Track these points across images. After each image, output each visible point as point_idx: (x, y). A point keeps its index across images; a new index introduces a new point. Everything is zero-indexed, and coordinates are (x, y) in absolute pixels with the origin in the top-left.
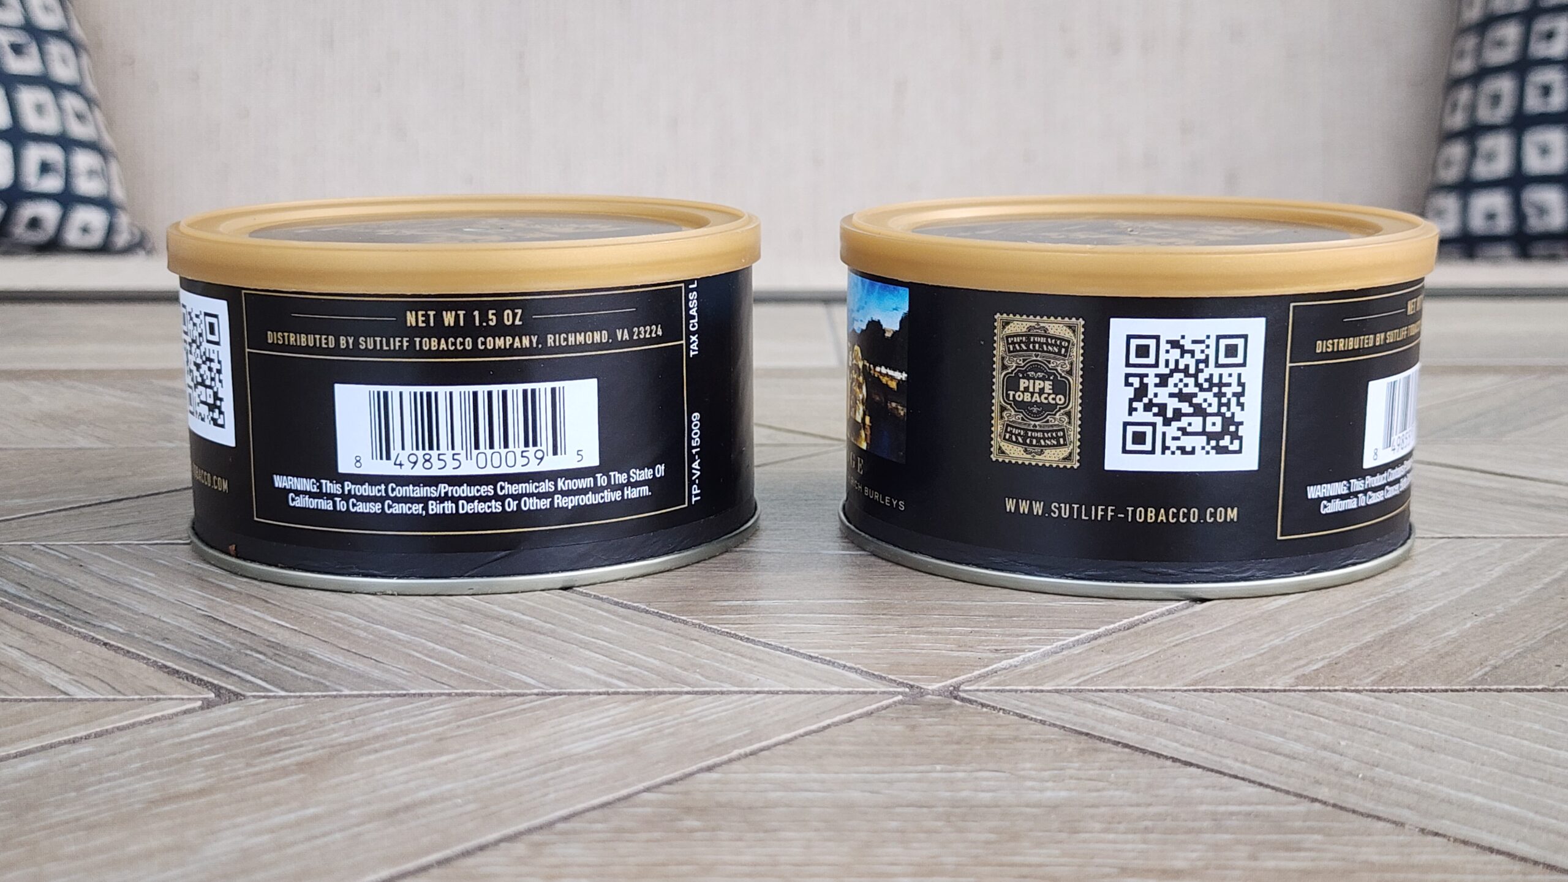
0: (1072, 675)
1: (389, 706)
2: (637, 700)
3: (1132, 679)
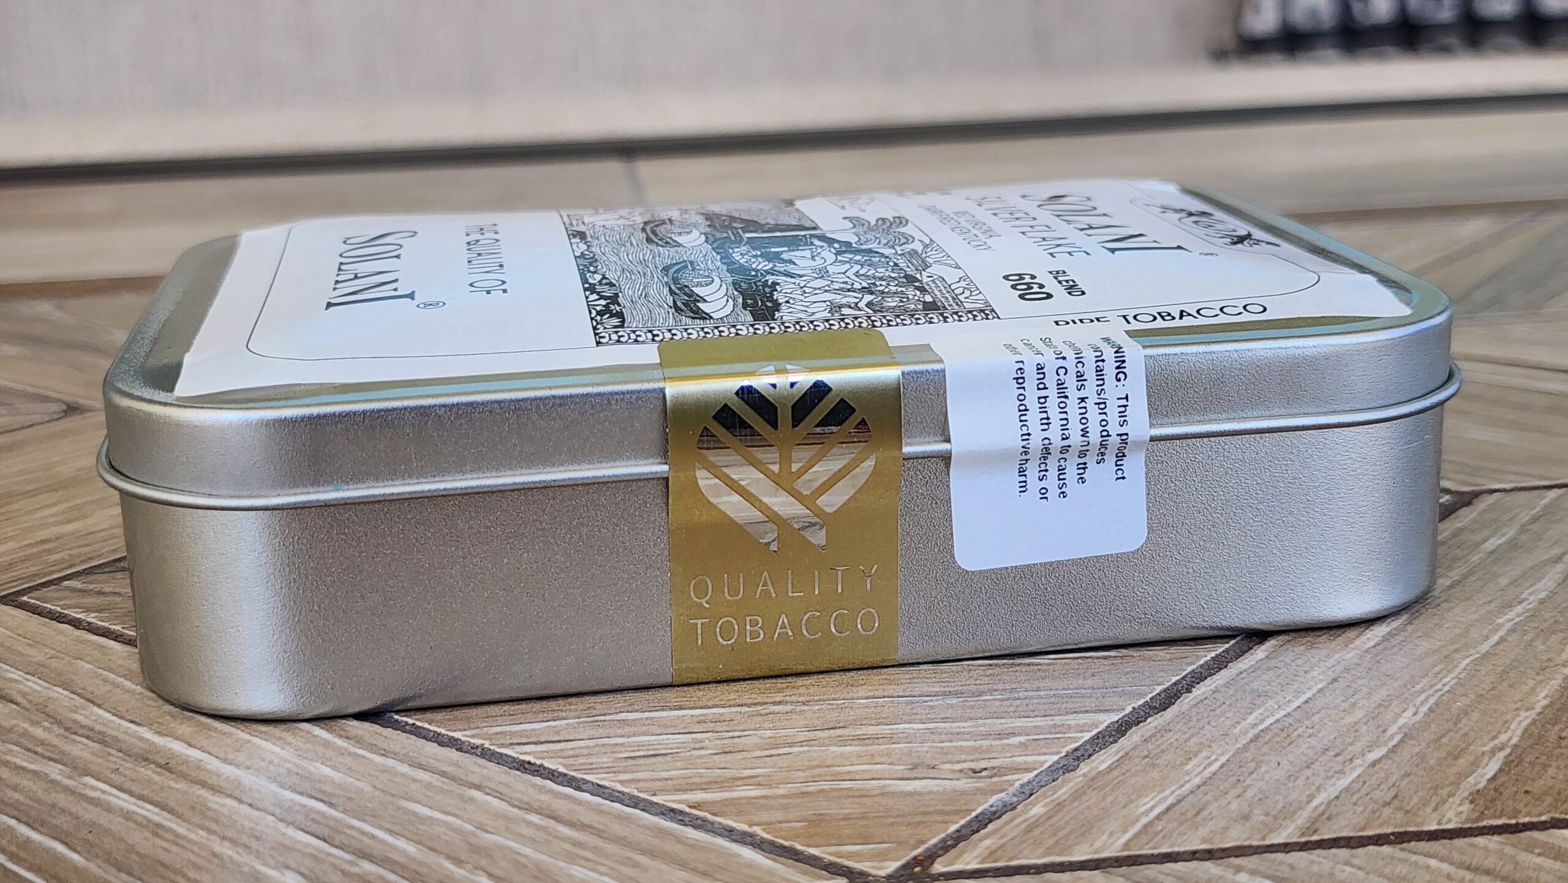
0: (1115, 824)
3: (1211, 825)
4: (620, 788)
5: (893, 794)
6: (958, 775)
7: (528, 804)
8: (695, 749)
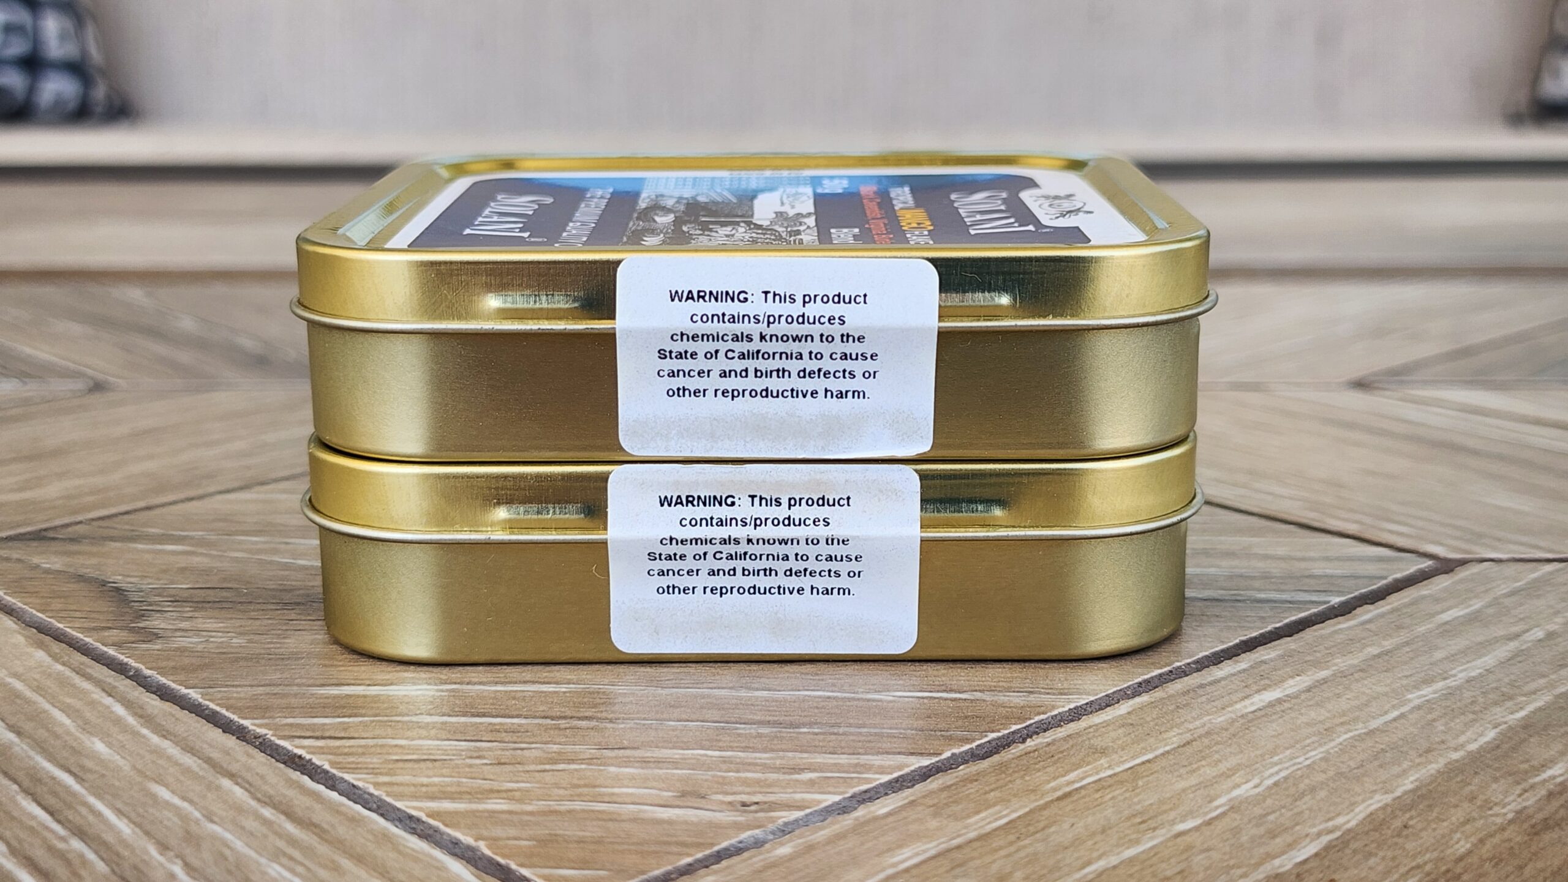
4: (372, 790)
5: (643, 821)
6: (724, 807)
7: (270, 797)
8: (471, 757)
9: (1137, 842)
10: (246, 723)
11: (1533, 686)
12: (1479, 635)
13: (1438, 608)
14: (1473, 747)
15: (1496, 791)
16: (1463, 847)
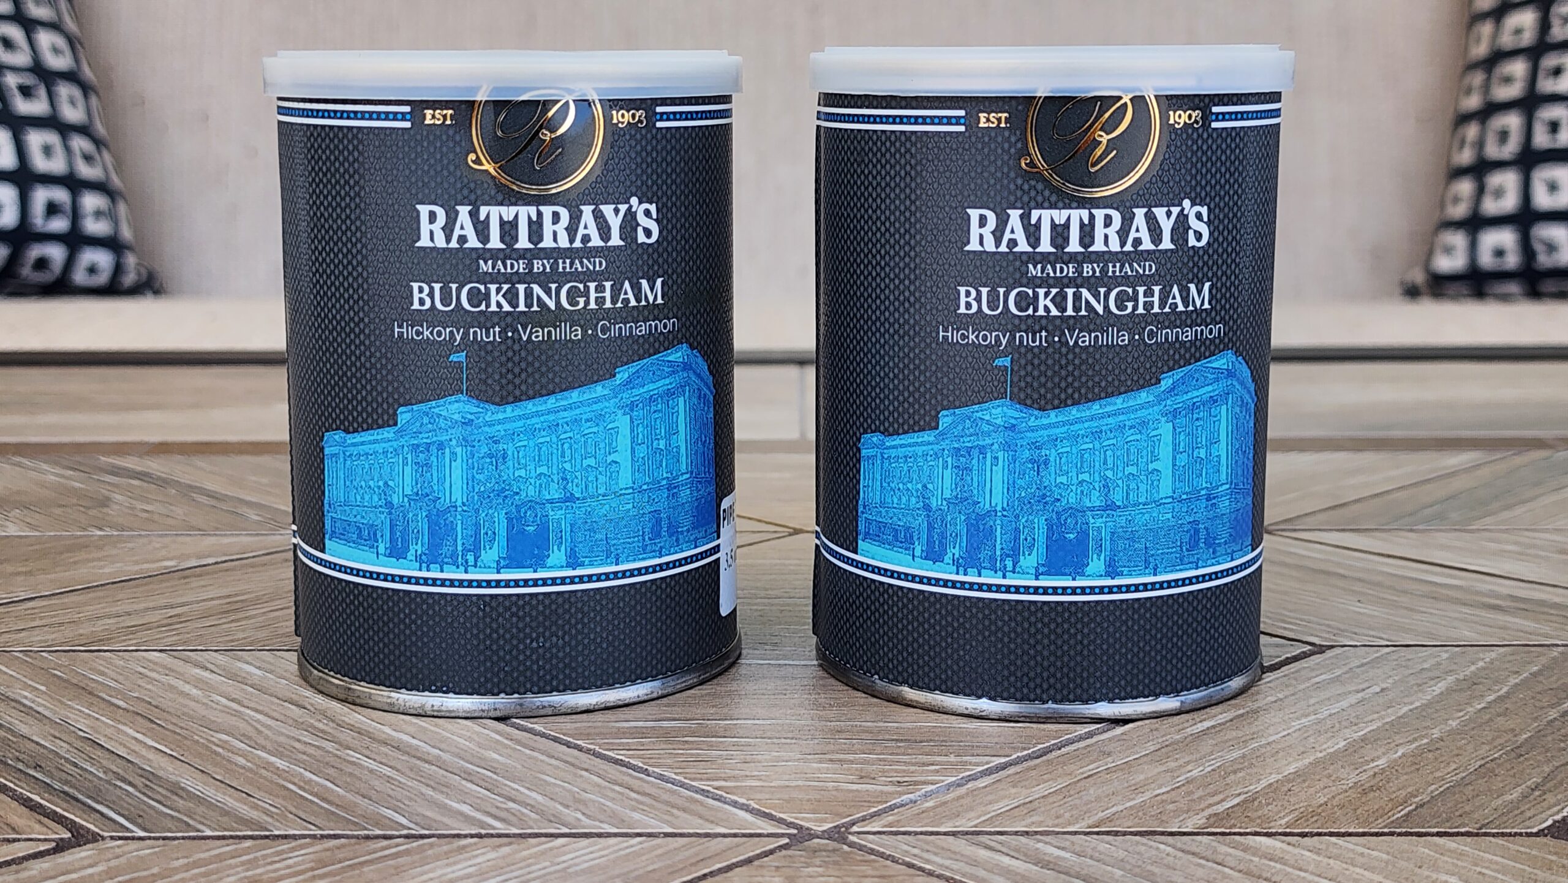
0: (972, 814)
1: (247, 851)
2: (510, 844)
3: (1034, 819)
5: (844, 790)
6: (888, 783)
7: (616, 781)
9: (1134, 799)
10: (579, 742)
11: (1370, 718)
12: (1338, 689)
13: (1314, 674)
14: (1332, 750)
15: (1342, 773)
16: (1323, 800)
